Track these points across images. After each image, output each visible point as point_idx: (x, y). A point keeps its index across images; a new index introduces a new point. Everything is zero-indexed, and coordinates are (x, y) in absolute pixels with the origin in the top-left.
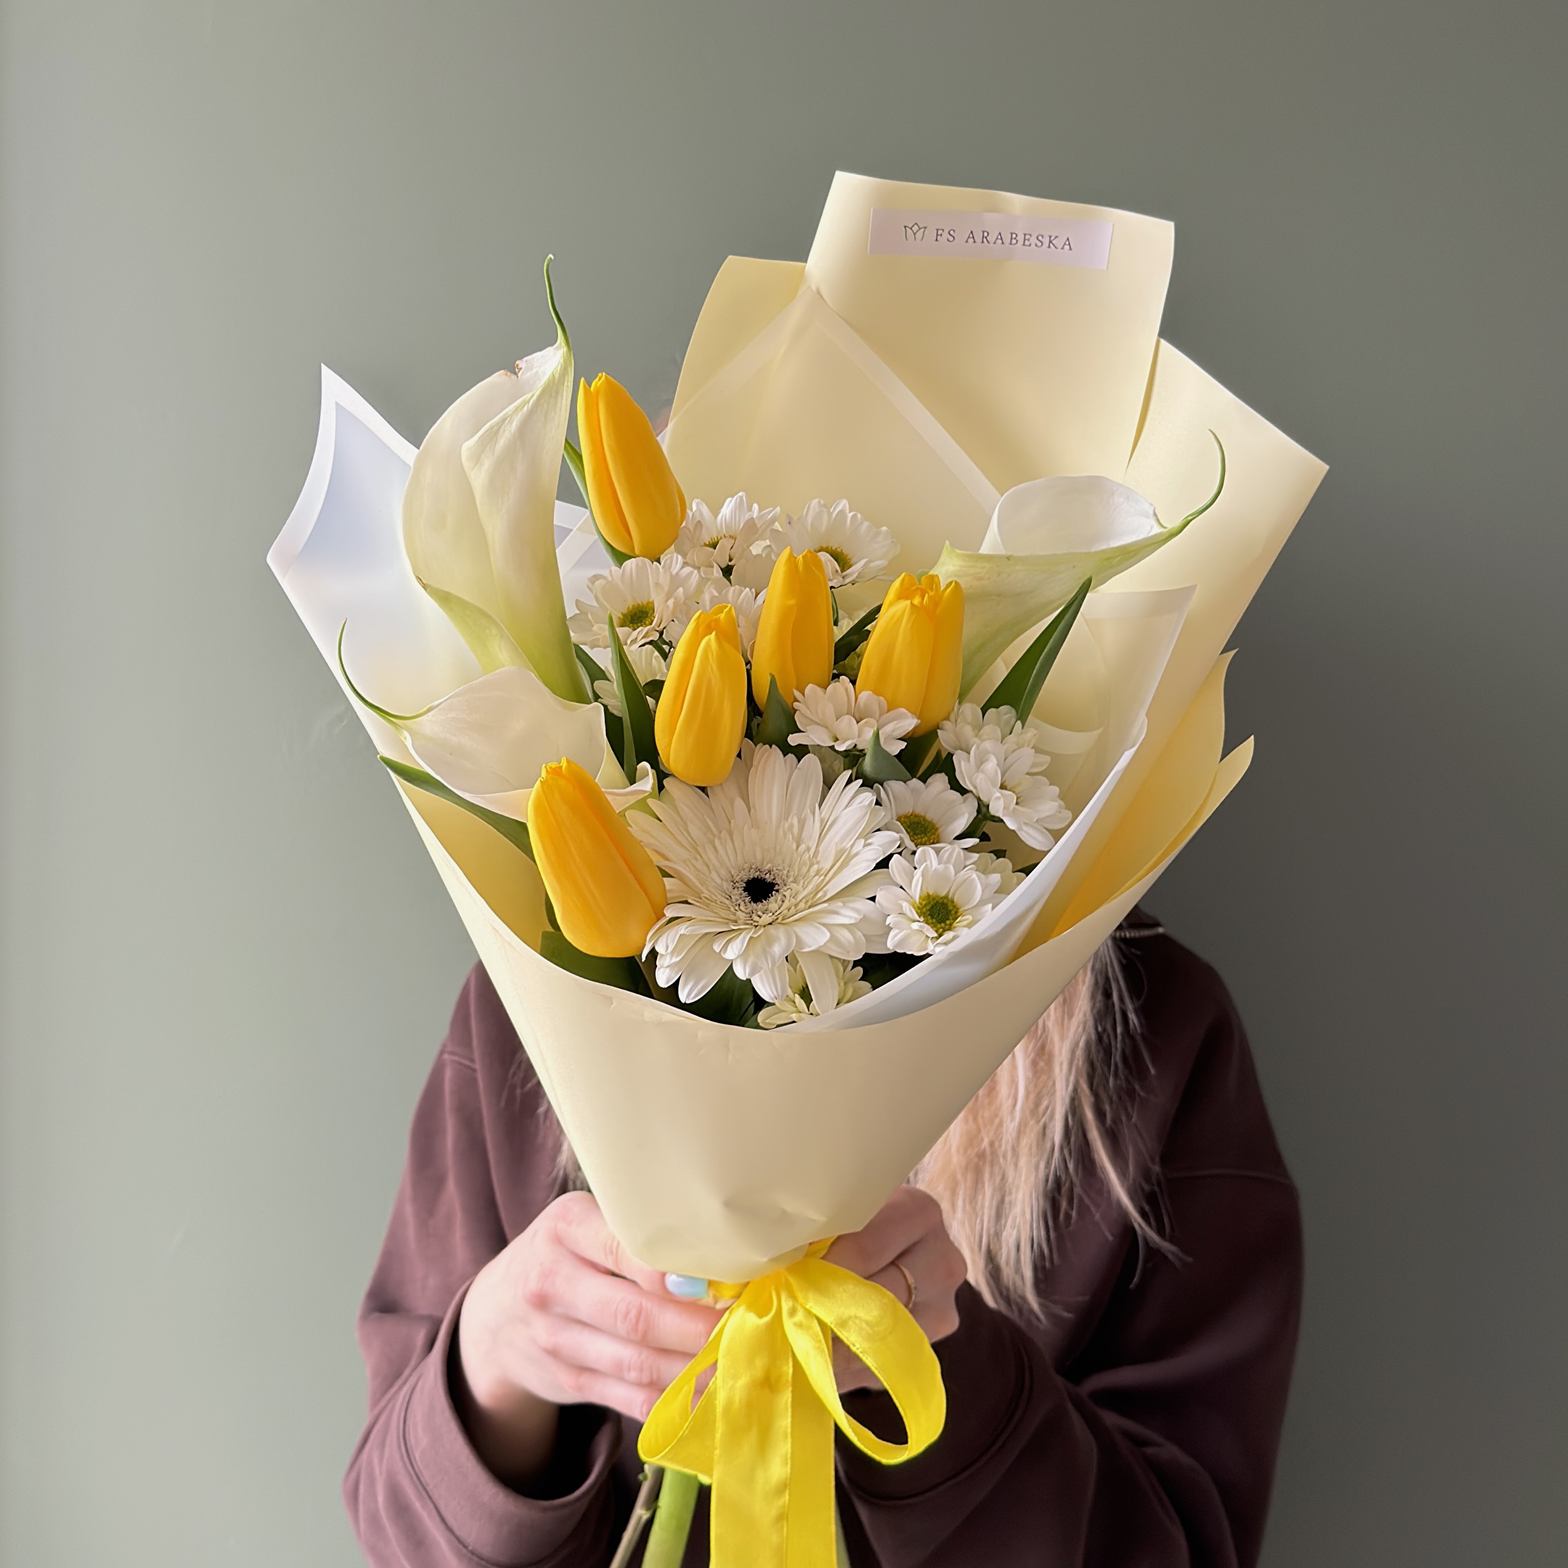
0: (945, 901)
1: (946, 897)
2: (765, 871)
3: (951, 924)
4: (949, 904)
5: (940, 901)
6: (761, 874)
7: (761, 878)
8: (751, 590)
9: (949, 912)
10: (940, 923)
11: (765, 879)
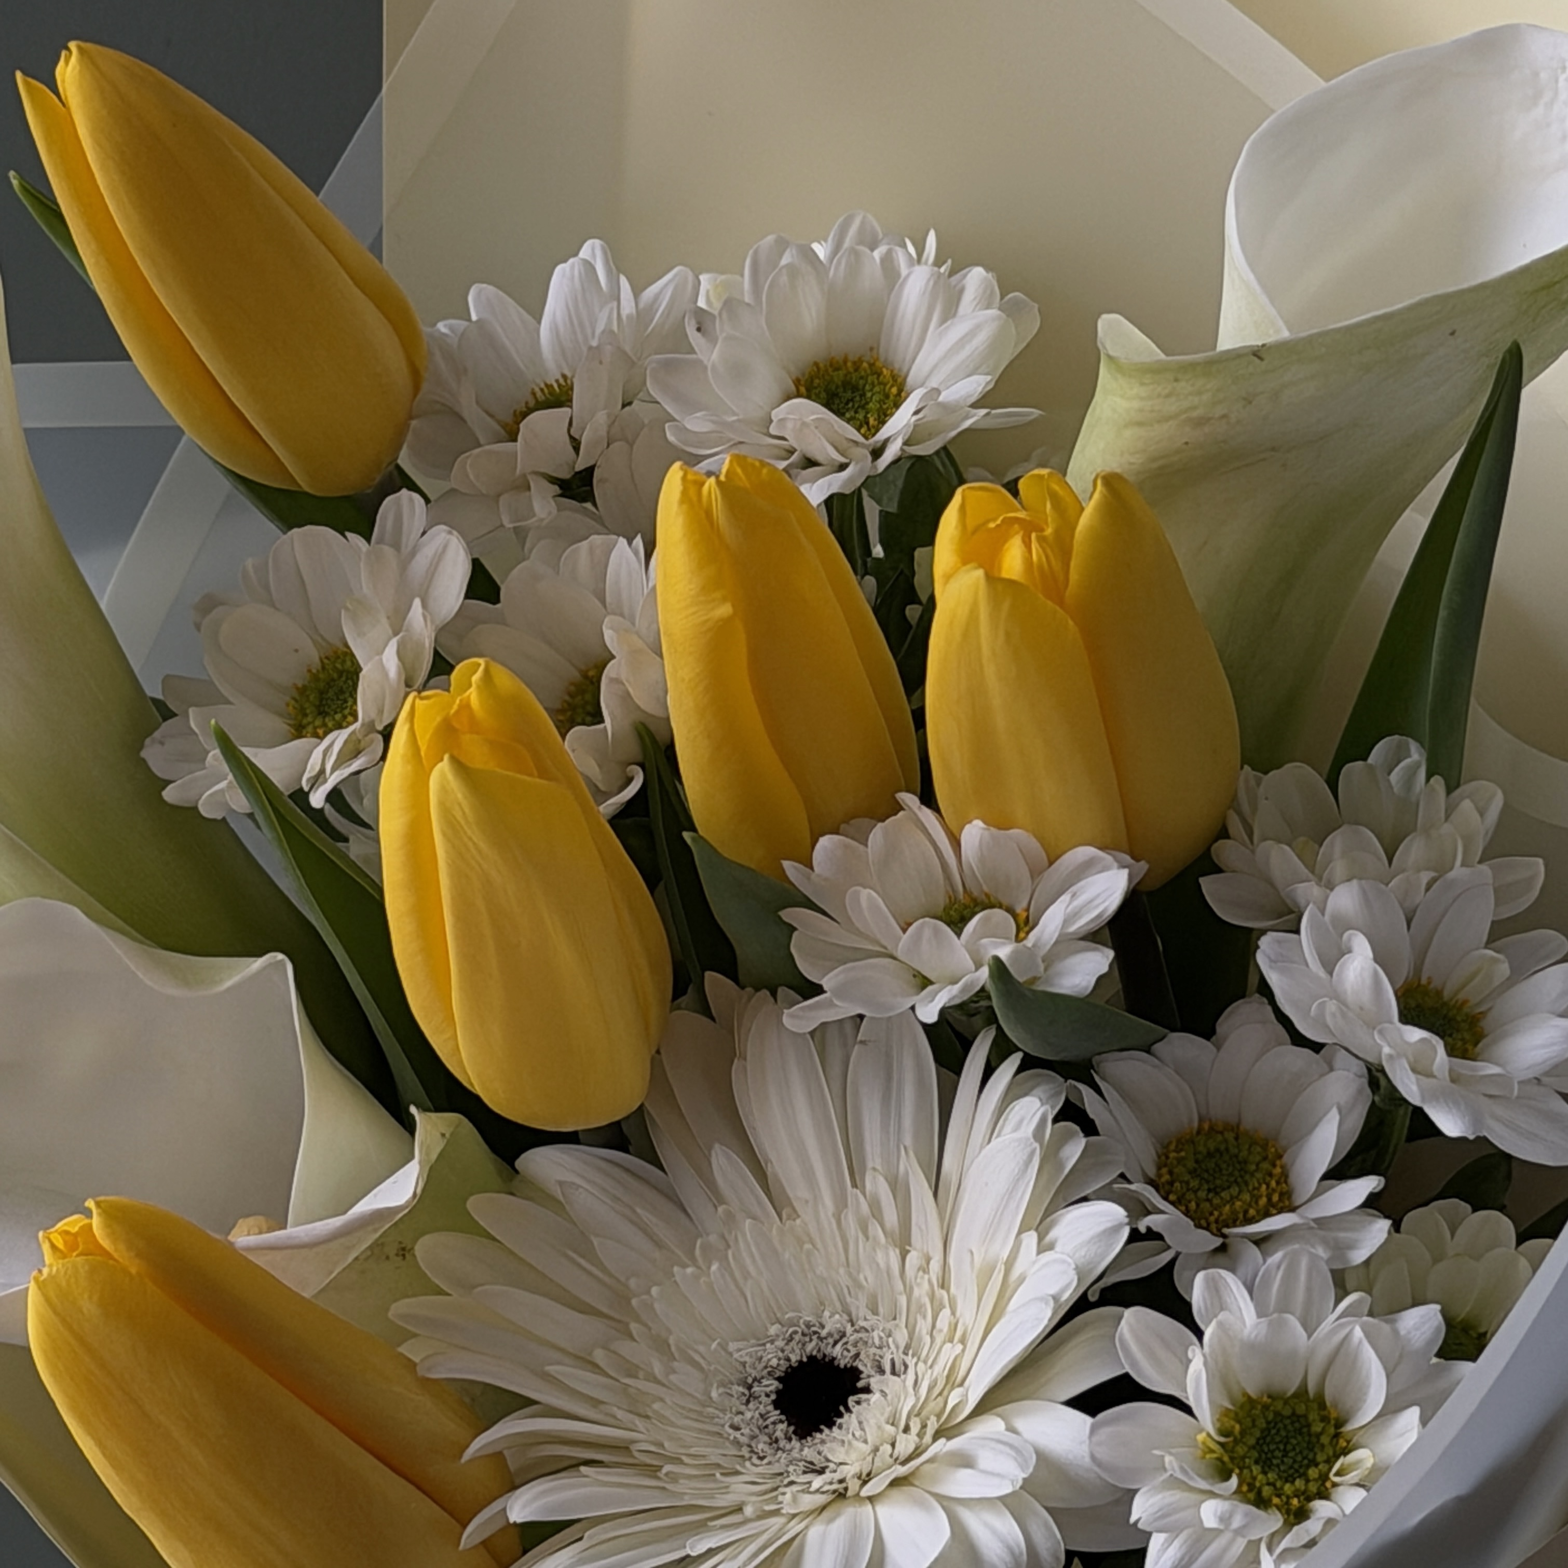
0: (1301, 1409)
1: (1302, 1392)
2: (830, 1335)
3: (1324, 1477)
4: (1313, 1416)
5: (1287, 1412)
6: (823, 1346)
7: (825, 1356)
8: (630, 543)
9: (1314, 1440)
10: (1290, 1479)
11: (834, 1359)
